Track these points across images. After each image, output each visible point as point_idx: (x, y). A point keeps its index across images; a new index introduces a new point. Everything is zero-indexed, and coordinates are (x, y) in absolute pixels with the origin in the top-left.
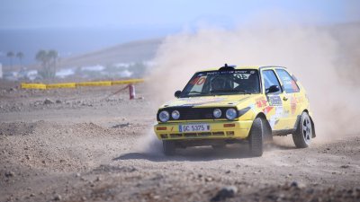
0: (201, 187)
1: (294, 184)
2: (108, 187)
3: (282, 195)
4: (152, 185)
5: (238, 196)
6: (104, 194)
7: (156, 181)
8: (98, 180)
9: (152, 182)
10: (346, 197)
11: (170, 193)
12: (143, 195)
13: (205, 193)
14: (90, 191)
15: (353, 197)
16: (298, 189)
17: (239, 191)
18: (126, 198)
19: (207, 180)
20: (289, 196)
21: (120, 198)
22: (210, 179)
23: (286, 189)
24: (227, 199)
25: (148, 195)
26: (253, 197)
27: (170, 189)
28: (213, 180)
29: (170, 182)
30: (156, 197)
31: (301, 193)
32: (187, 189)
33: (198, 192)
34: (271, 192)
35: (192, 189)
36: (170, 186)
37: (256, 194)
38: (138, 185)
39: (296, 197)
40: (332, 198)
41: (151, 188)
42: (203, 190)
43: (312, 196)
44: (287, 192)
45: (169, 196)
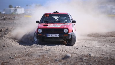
0: (61, 54)
1: (90, 55)
2: (32, 52)
3: (85, 58)
4: (46, 53)
5: (71, 58)
6: (29, 55)
7: (47, 51)
8: (30, 50)
9: (46, 52)
10: (105, 60)
11: (50, 56)
12: (41, 56)
13: (61, 56)
14: (26, 54)
15: (107, 60)
16: (91, 56)
17: (71, 56)
18: (36, 57)
19: (64, 52)
20: (87, 59)
21: (34, 56)
22: (65, 51)
23: (87, 56)
24: (67, 59)
25: (43, 56)
26: (76, 58)
27: (51, 54)
28: (66, 52)
29: (52, 52)
30: (45, 57)
31: (91, 58)
32: (56, 55)
33: (59, 56)
34: (82, 57)
35: (58, 55)
36: (51, 53)
37: (77, 58)
38: (41, 53)
39: (89, 59)
40: (101, 60)
41: (45, 53)
42: (61, 55)
43: (94, 59)
44: (87, 57)
45: (49, 57)
